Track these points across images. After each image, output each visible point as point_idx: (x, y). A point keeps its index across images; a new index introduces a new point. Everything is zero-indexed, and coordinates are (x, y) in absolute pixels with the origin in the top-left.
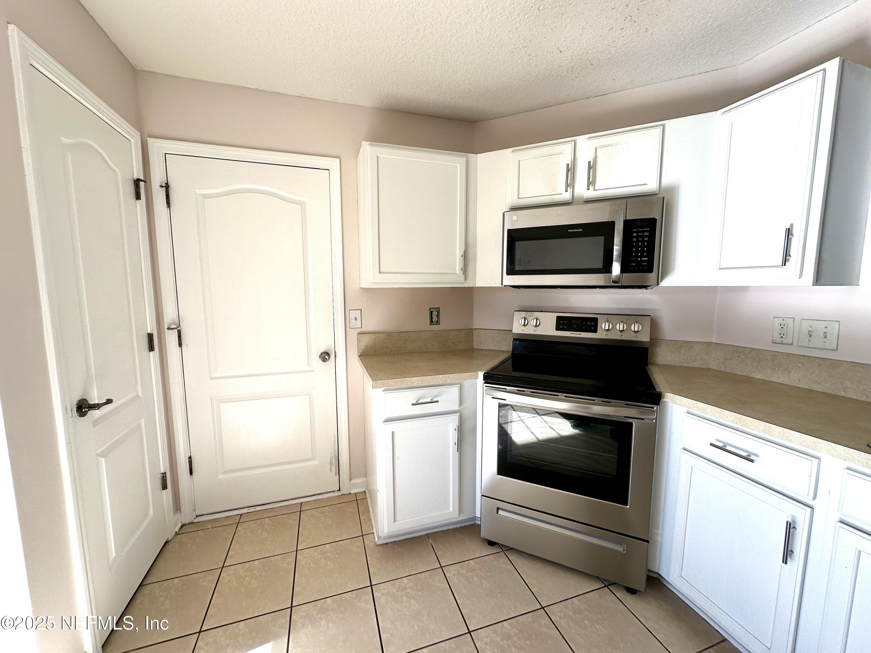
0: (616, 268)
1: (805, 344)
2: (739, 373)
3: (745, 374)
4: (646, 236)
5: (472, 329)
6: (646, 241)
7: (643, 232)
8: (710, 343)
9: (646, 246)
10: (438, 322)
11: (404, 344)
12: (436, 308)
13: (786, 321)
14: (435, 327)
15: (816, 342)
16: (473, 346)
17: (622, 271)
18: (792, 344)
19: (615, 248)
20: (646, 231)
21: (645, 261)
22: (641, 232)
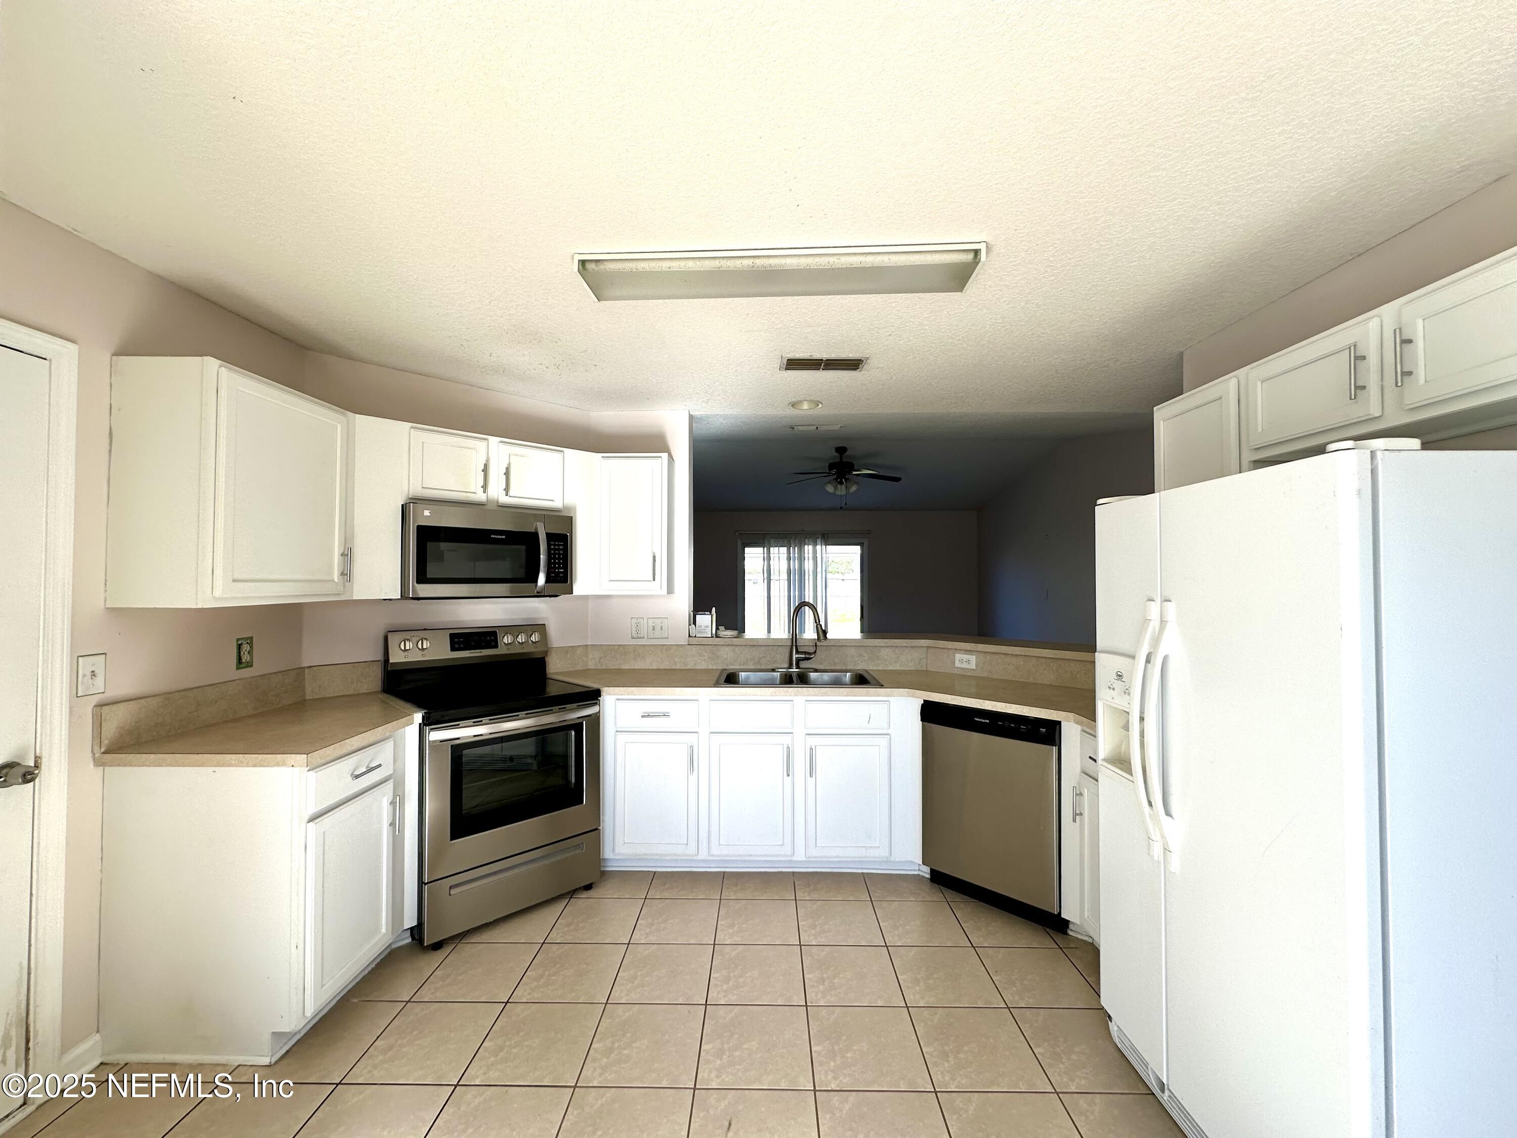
0: (542, 579)
1: (652, 637)
2: (612, 668)
3: (616, 667)
4: (561, 549)
5: (302, 668)
6: (561, 554)
7: (559, 545)
8: (586, 646)
9: (562, 559)
10: (250, 665)
11: (195, 711)
12: (248, 638)
13: (640, 620)
14: (246, 673)
15: (658, 634)
16: (304, 695)
17: (547, 581)
18: (644, 638)
19: (541, 556)
20: (561, 545)
21: (561, 572)
22: (557, 545)
